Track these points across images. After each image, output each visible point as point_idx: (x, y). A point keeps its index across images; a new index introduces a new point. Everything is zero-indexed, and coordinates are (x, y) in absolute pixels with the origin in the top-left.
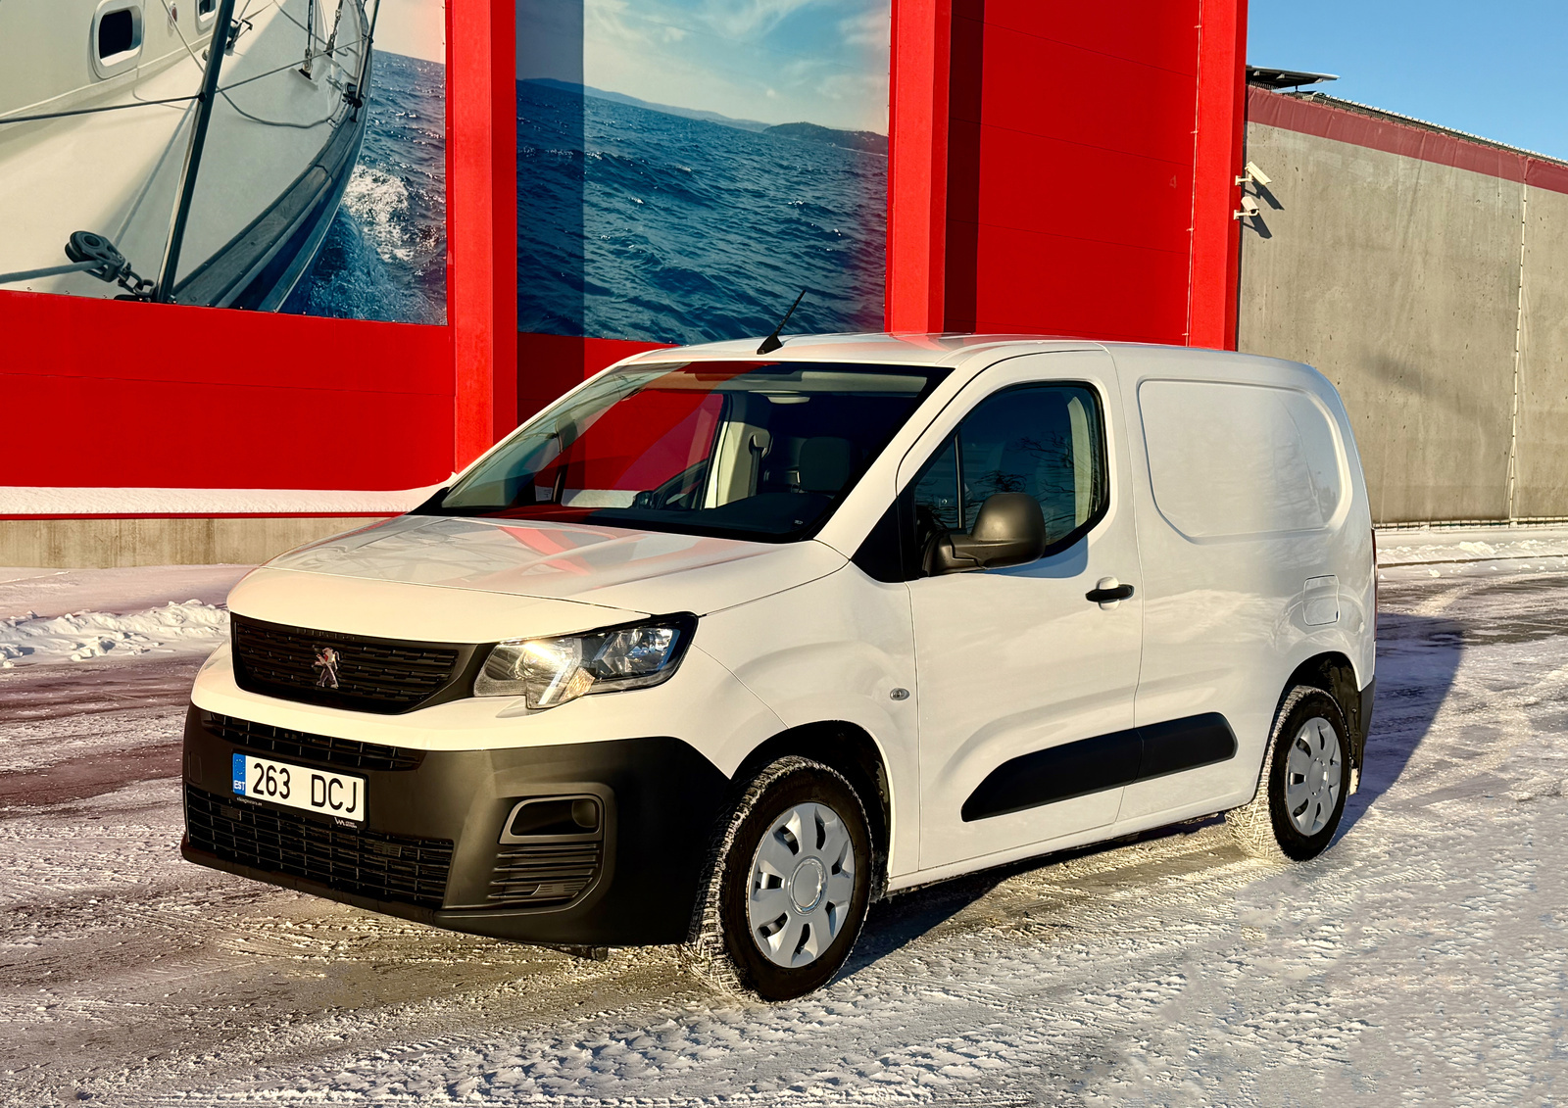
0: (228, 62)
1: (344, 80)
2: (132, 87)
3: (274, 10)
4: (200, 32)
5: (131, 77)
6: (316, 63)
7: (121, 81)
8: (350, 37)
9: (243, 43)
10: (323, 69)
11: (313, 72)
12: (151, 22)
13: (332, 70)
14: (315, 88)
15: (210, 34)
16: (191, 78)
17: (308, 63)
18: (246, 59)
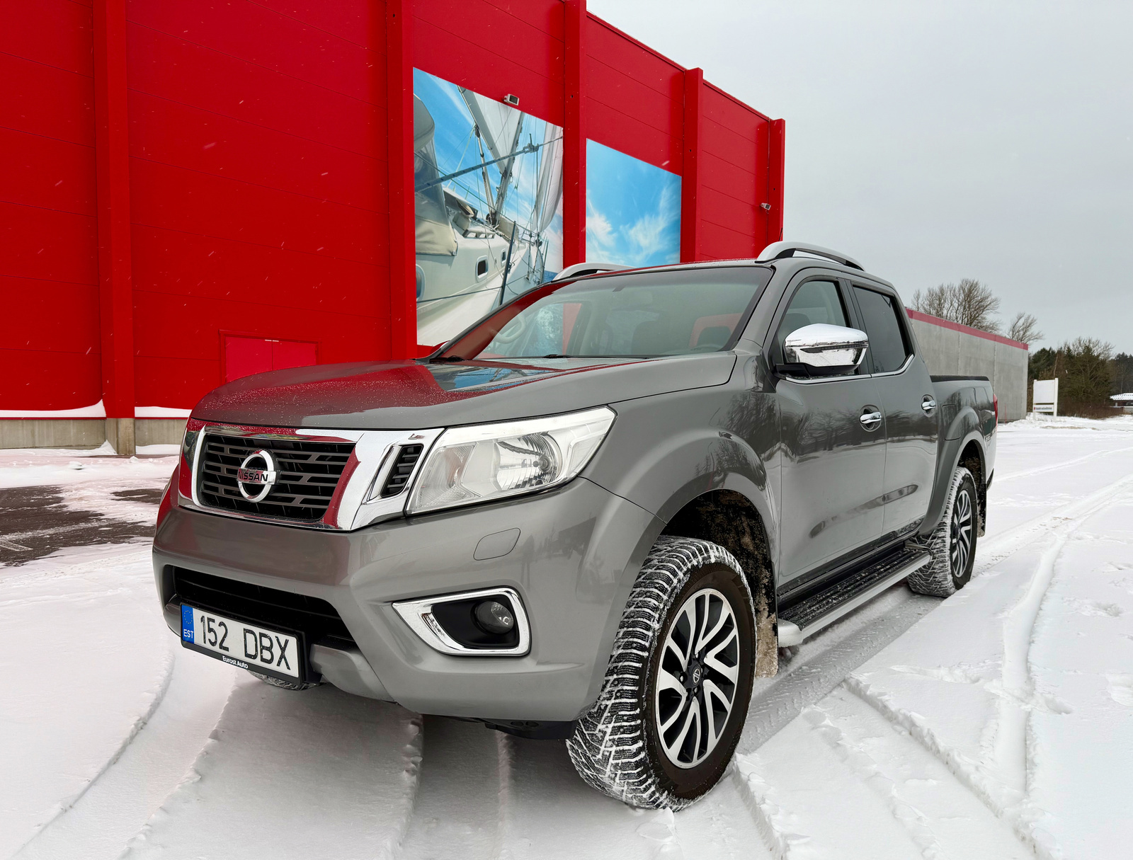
0: (509, 275)
1: (537, 280)
2: (485, 285)
3: (520, 259)
4: (502, 267)
5: (485, 281)
6: (530, 275)
7: (483, 282)
8: (539, 267)
9: (512, 270)
10: (532, 277)
11: (529, 278)
12: (490, 265)
13: (534, 277)
14: (530, 283)
15: (504, 267)
16: (499, 281)
17: (528, 275)
18: (513, 275)
